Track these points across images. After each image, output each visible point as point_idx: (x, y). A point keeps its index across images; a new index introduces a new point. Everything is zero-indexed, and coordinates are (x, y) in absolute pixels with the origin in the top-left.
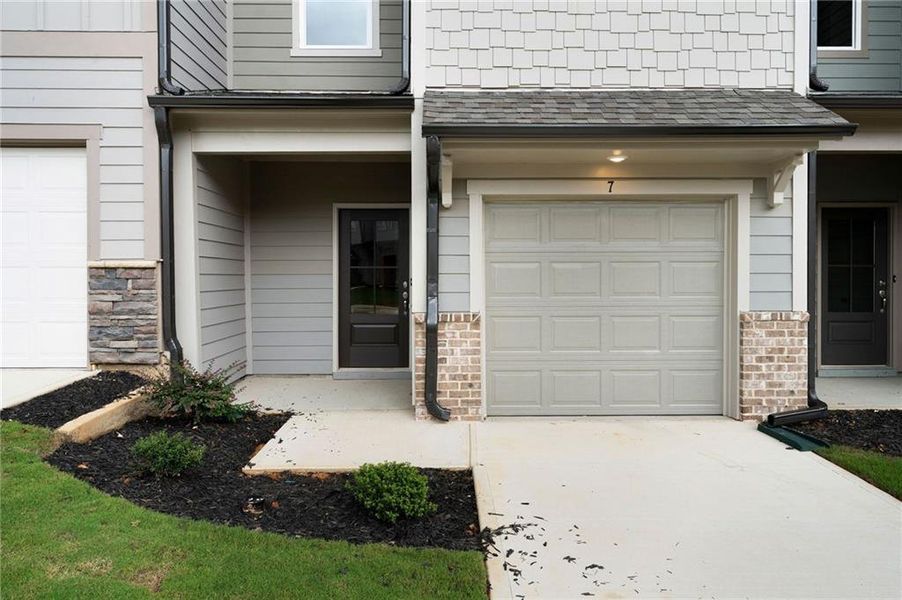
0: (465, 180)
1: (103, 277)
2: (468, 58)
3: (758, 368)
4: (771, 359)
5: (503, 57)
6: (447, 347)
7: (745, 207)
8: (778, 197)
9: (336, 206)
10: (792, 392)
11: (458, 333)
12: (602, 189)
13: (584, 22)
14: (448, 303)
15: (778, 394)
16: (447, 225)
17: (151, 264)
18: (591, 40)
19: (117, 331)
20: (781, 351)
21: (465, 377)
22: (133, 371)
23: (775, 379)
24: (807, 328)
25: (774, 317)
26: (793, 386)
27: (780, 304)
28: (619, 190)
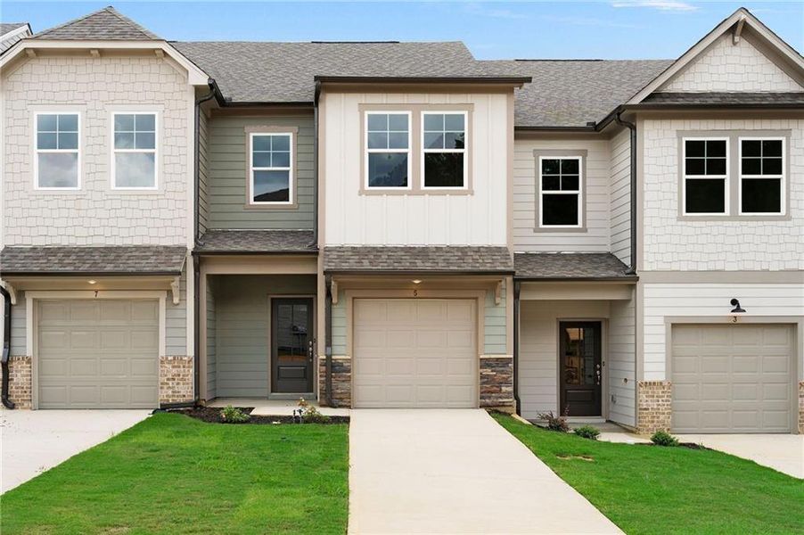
0: (24, 291)
2: (26, 231)
3: (167, 384)
4: (174, 379)
5: (43, 231)
6: (14, 373)
7: (163, 303)
8: (176, 300)
10: (184, 396)
11: (19, 366)
12: (91, 295)
13: (83, 213)
14: (16, 351)
15: (178, 396)
16: (16, 313)
18: (87, 223)
20: (179, 375)
21: (23, 388)
23: (176, 390)
24: (193, 364)
25: (174, 358)
26: (185, 392)
27: (177, 352)
28: (101, 295)
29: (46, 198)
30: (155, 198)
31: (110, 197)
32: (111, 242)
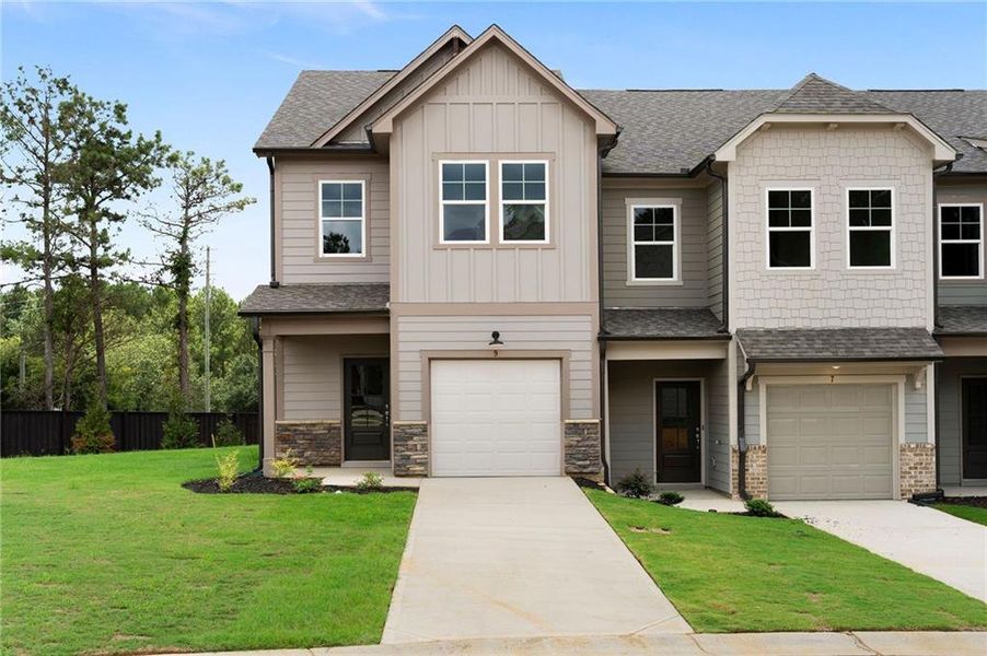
0: (757, 376)
1: (572, 429)
2: (758, 314)
3: (909, 473)
4: (916, 468)
5: (776, 313)
6: (751, 463)
7: (902, 388)
8: (918, 385)
9: (655, 380)
10: (928, 485)
11: (755, 456)
12: (828, 380)
13: (818, 294)
14: (750, 440)
15: (921, 486)
16: (749, 400)
17: (597, 421)
18: (821, 304)
19: (580, 456)
20: (921, 464)
21: (759, 479)
22: (587, 477)
23: (919, 479)
24: (934, 451)
25: (917, 446)
26: (928, 482)
27: (920, 440)
28: (837, 380)
29: (779, 278)
30: (892, 277)
31: (845, 277)
32: (847, 324)
